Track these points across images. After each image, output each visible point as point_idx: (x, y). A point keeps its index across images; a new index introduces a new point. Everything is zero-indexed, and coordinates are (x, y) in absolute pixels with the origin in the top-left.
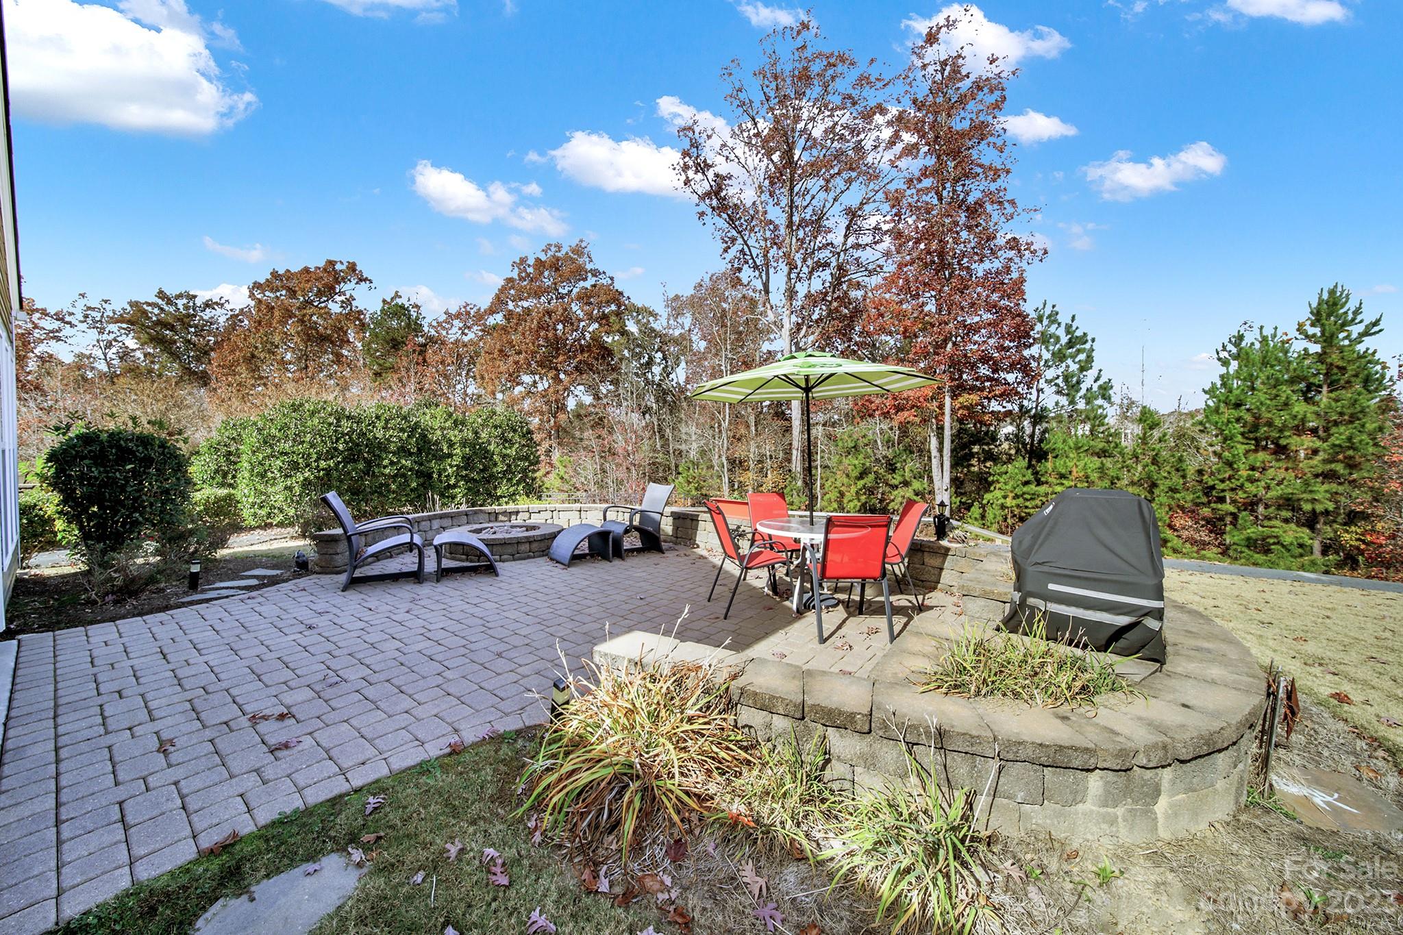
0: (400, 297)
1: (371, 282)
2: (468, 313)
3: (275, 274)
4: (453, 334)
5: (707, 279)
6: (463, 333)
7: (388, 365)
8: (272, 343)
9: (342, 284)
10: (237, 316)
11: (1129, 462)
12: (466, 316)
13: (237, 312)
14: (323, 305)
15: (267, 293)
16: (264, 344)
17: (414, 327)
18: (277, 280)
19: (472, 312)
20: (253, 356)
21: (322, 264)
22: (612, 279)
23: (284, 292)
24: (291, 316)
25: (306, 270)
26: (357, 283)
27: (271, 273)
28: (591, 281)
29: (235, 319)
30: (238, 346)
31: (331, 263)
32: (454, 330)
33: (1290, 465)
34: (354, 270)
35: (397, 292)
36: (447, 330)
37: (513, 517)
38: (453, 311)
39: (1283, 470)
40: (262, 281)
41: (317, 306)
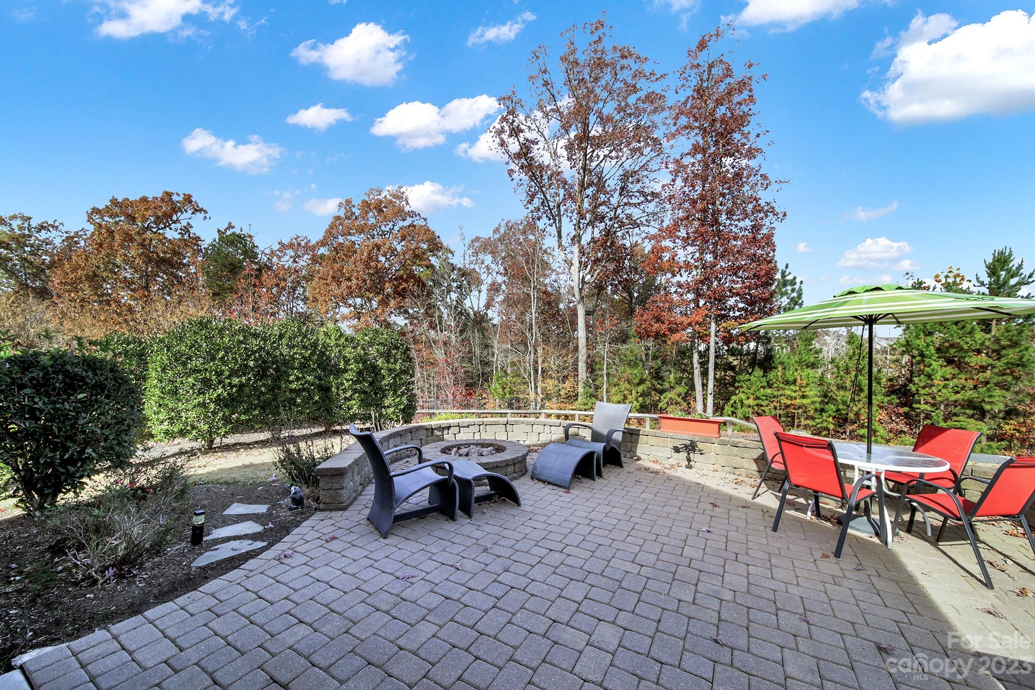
0: (233, 227)
1: (206, 212)
2: (299, 244)
3: (114, 202)
4: (287, 261)
5: (503, 224)
6: (295, 261)
7: (226, 286)
8: (114, 264)
9: (179, 214)
10: (73, 238)
11: (842, 373)
12: (297, 246)
13: (72, 234)
14: (161, 231)
15: (106, 218)
16: (106, 264)
17: (250, 254)
18: (118, 207)
19: (303, 243)
20: (95, 275)
21: (159, 195)
22: (425, 220)
23: (122, 218)
24: (132, 240)
25: (144, 200)
26: (193, 213)
27: (111, 201)
28: (409, 221)
29: (71, 240)
30: (80, 266)
31: (169, 194)
32: (286, 258)
33: (968, 376)
34: (190, 202)
35: (230, 223)
36: (279, 258)
37: (446, 432)
38: (286, 241)
39: (963, 380)
40: (101, 206)
41: (155, 233)
